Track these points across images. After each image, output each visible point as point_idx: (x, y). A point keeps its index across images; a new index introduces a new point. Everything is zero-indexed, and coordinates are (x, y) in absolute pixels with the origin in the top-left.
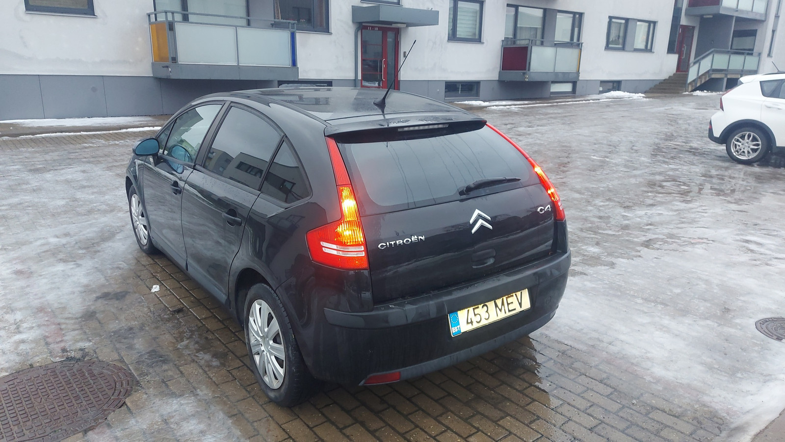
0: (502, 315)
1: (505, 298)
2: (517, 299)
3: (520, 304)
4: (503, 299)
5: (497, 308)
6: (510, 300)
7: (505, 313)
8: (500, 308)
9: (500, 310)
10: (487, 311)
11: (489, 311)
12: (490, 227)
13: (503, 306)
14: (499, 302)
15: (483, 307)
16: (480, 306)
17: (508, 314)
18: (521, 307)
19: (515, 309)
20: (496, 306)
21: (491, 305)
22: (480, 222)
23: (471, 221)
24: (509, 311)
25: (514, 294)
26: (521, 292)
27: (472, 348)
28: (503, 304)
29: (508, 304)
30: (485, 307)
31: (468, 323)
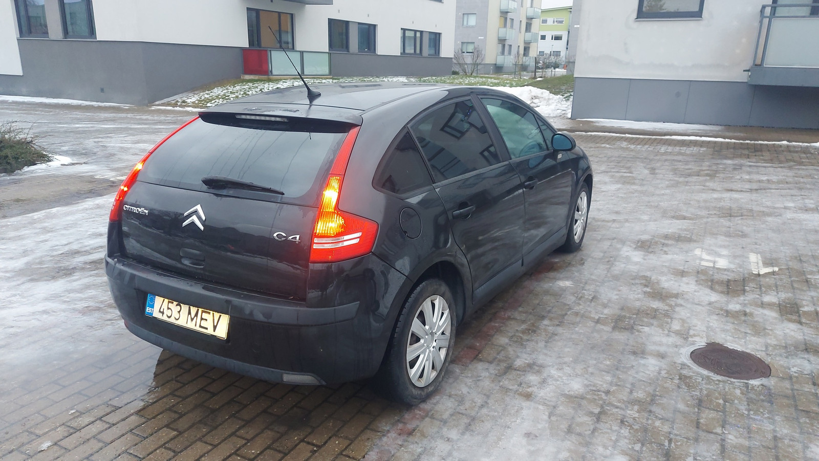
0: (191, 325)
1: (200, 310)
2: (214, 320)
3: (215, 327)
4: (198, 310)
5: (189, 315)
6: (205, 316)
7: (196, 325)
8: (193, 317)
9: (192, 320)
10: (179, 312)
11: (181, 313)
12: (202, 228)
13: (196, 318)
14: (194, 310)
15: (177, 305)
16: (175, 303)
17: (198, 328)
18: (214, 331)
19: (207, 329)
20: (190, 313)
21: (185, 308)
22: (194, 218)
23: (186, 214)
24: (200, 326)
25: (211, 312)
26: (220, 316)
27: (174, 343)
28: (196, 315)
29: (202, 319)
30: (179, 307)
31: (160, 311)
